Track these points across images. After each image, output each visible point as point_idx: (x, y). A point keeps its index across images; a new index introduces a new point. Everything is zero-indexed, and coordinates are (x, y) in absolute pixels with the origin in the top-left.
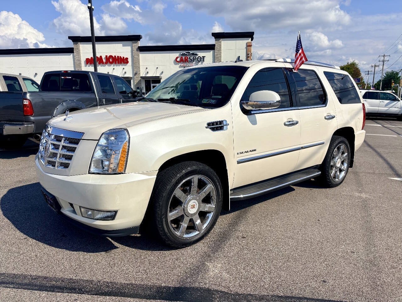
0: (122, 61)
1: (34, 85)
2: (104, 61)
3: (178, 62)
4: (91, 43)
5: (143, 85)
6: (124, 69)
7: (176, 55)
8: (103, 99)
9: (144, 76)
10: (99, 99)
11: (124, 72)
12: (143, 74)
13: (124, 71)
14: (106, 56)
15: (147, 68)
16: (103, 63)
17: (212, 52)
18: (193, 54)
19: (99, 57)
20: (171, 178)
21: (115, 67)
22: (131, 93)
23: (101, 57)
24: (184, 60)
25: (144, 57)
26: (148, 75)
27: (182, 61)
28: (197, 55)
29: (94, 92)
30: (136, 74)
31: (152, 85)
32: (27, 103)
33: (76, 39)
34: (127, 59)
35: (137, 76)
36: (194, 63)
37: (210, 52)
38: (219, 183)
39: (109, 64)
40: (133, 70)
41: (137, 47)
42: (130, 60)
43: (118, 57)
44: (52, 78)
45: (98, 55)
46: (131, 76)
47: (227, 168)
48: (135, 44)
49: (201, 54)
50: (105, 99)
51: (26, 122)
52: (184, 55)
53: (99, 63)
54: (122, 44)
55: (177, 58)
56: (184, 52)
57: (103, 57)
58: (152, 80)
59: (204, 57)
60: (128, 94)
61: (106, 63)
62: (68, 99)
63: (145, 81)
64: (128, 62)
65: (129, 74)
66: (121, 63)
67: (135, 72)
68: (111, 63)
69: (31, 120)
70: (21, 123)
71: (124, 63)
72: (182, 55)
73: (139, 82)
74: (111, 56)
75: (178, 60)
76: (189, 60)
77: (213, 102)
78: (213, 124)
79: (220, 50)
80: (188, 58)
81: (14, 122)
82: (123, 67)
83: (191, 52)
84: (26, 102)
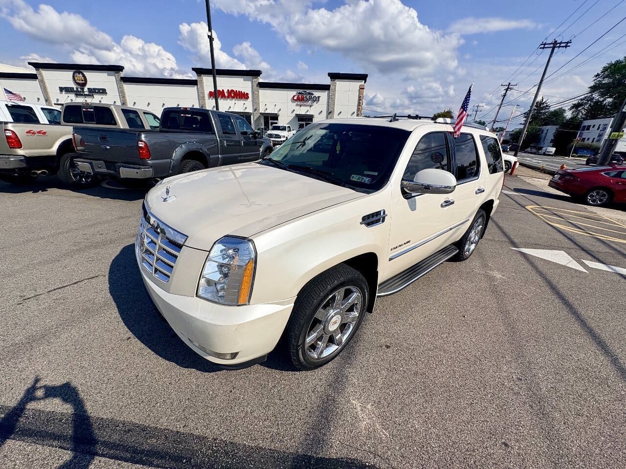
0: (242, 96)
1: (156, 119)
2: (226, 94)
3: (295, 100)
4: (212, 76)
5: (262, 121)
6: (244, 104)
7: (293, 93)
8: (224, 140)
9: (263, 112)
10: (220, 140)
11: (244, 108)
12: (262, 110)
13: (245, 106)
14: (228, 90)
15: (266, 105)
16: (225, 97)
17: (327, 92)
18: (309, 93)
19: (221, 91)
20: (313, 300)
21: (236, 102)
22: (251, 134)
23: (223, 90)
24: (300, 98)
25: (264, 93)
26: (267, 112)
27: (298, 99)
28: (313, 94)
29: (214, 133)
30: (256, 110)
31: (270, 121)
32: (143, 146)
33: (200, 71)
34: (247, 94)
35: (256, 112)
36: (310, 102)
37: (325, 92)
38: (367, 289)
39: (230, 98)
40: (253, 106)
41: (257, 83)
42: (250, 96)
43: (239, 91)
44: (172, 115)
45: (219, 88)
46: (251, 111)
47: (378, 270)
48: (255, 80)
49: (316, 94)
50: (226, 140)
51: (143, 165)
52: (301, 94)
53: (222, 97)
54: (243, 79)
55: (294, 96)
56: (301, 91)
57: (225, 91)
58: (270, 117)
59: (319, 97)
60: (250, 134)
61: (228, 97)
62: (187, 140)
63: (264, 117)
64: (248, 98)
65: (250, 110)
66: (242, 98)
67: (255, 108)
68: (233, 98)
69: (149, 163)
70: (137, 166)
71: (245, 98)
72: (299, 93)
73: (259, 118)
74: (232, 91)
75: (295, 98)
76: (305, 99)
77: (367, 180)
78: (368, 216)
79: (335, 91)
80: (304, 98)
81: (131, 165)
82: (244, 102)
83: (308, 91)
84: (141, 145)
